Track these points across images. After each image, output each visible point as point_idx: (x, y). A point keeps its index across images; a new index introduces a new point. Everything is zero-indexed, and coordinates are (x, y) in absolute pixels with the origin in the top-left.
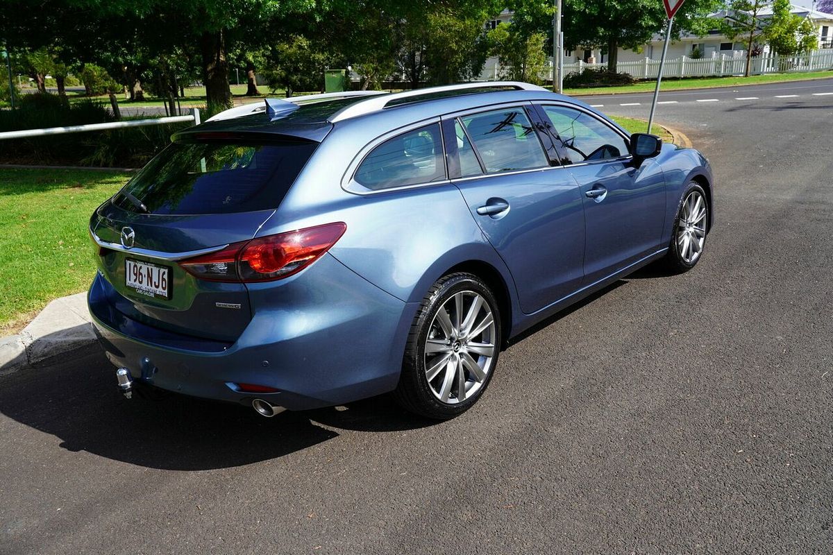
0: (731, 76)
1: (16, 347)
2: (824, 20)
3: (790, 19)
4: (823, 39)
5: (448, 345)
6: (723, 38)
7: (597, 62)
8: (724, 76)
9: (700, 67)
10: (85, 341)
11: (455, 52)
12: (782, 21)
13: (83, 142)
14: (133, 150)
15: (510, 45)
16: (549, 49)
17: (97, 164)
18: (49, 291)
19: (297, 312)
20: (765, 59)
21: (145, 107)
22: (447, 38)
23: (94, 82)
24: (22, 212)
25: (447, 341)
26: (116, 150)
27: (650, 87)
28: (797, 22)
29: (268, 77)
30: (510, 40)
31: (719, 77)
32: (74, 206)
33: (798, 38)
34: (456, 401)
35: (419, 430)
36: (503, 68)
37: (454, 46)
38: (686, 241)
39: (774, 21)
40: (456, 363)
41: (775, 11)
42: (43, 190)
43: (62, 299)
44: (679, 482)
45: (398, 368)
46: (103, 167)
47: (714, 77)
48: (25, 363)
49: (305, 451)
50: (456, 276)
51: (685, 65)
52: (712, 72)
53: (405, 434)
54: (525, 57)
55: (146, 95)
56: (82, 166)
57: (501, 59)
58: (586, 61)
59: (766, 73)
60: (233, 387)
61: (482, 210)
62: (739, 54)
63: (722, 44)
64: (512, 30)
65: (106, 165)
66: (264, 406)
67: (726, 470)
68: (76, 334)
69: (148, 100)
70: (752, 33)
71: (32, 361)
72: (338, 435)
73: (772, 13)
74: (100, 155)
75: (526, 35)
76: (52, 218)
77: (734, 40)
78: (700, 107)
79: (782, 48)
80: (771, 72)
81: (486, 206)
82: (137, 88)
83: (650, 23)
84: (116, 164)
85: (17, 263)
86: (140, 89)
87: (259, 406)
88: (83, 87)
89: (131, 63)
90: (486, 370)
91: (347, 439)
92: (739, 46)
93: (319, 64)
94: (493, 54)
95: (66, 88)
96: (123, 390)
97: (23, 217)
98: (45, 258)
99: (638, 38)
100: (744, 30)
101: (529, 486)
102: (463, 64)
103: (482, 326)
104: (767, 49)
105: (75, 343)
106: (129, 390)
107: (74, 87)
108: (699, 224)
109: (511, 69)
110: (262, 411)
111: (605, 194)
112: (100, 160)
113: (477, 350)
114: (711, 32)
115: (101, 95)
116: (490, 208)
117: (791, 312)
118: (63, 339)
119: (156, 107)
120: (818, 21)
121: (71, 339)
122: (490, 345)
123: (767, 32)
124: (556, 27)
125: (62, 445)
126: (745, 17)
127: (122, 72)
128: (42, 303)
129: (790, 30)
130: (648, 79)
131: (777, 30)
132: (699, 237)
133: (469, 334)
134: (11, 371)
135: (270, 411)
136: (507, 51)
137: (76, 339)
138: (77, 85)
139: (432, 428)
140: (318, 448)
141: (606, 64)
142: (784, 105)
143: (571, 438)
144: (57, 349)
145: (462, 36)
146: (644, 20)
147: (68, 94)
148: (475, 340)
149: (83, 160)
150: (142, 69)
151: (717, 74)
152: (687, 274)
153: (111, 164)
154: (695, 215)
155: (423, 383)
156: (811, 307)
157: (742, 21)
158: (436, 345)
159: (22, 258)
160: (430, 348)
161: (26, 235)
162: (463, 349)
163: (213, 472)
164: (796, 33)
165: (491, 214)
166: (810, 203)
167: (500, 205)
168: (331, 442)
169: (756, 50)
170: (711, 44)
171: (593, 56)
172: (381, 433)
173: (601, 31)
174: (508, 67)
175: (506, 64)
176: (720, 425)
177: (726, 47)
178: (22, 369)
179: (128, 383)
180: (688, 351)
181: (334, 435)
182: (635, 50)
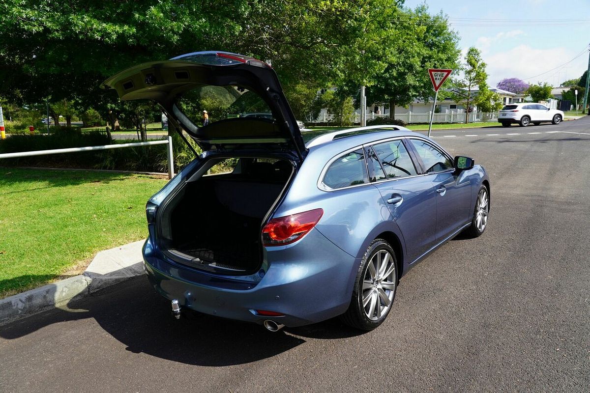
0: (457, 123)
1: (82, 283)
2: (504, 94)
3: (488, 93)
4: (504, 104)
5: (372, 284)
6: (453, 102)
7: (381, 113)
8: (453, 123)
9: (440, 117)
10: (123, 278)
11: (304, 106)
12: (484, 94)
13: (96, 155)
14: (127, 160)
15: (334, 103)
16: (357, 105)
17: (105, 168)
18: (94, 247)
19: (293, 265)
20: (475, 114)
21: (122, 134)
22: (299, 98)
23: (88, 120)
24: (68, 197)
25: (372, 281)
26: (116, 160)
27: (426, 127)
28: (492, 95)
29: (194, 118)
30: (333, 100)
31: (450, 123)
32: (98, 193)
33: (492, 103)
34: (376, 318)
35: (355, 337)
36: (329, 116)
37: (303, 103)
38: (479, 218)
39: (480, 94)
40: (376, 294)
41: (480, 88)
42: (78, 184)
43: (104, 252)
44: (529, 371)
45: (350, 299)
46: (109, 169)
47: (448, 123)
48: (87, 293)
49: (287, 352)
50: (377, 241)
51: (431, 116)
52: (446, 121)
53: (347, 340)
54: (342, 110)
55: (121, 128)
56: (95, 169)
57: (329, 111)
58: (375, 112)
59: (476, 122)
60: (253, 312)
61: (390, 201)
62: (460, 111)
63: (451, 105)
64: (336, 94)
65: (110, 169)
66: (271, 324)
67: (554, 362)
68: (116, 274)
69: (122, 131)
70: (468, 100)
71: (91, 292)
72: (305, 341)
73: (478, 89)
74: (107, 163)
75: (343, 99)
76: (86, 200)
77: (459, 103)
78: (447, 140)
79: (484, 108)
80: (478, 121)
81: (392, 198)
82: (117, 124)
83: (414, 93)
84: (116, 168)
85: (70, 228)
86: (118, 125)
87: (268, 325)
88: (81, 122)
89: (115, 109)
90: (390, 299)
91: (311, 344)
92: (461, 107)
93: (224, 111)
94: (324, 107)
95: (72, 123)
96: (176, 313)
97: (69, 201)
98: (87, 226)
99: (406, 101)
100: (464, 98)
101: (437, 374)
102: (308, 113)
103: (389, 271)
104: (475, 109)
105: (116, 280)
106: (179, 314)
107: (75, 122)
108: (484, 208)
109: (334, 116)
110: (269, 328)
111: (445, 191)
112: (107, 166)
113: (385, 286)
114: (446, 99)
115: (92, 127)
116: (394, 199)
117: (550, 261)
118: (109, 278)
119: (128, 134)
120: (501, 94)
121: (114, 277)
122: (392, 283)
123: (476, 100)
124: (362, 94)
125: (127, 349)
126: (464, 91)
127: (108, 114)
128: (92, 255)
129: (488, 99)
130: (411, 124)
131: (482, 99)
132: (485, 216)
133: (382, 276)
134: (78, 298)
135: (275, 327)
136: (331, 106)
137: (117, 277)
138: (77, 121)
139: (362, 336)
140: (295, 350)
141: (388, 114)
142: (502, 140)
143: (452, 341)
144: (105, 283)
145: (307, 97)
146: (411, 92)
147: (72, 126)
148: (385, 280)
149: (97, 165)
150: (119, 112)
151: (449, 122)
152: (479, 238)
153: (113, 168)
154: (483, 203)
155: (361, 308)
156: (560, 258)
157: (462, 93)
158: (367, 284)
159: (73, 225)
160: (365, 287)
161: (73, 211)
162: (380, 286)
163: (232, 367)
164: (491, 101)
165: (394, 203)
166: (532, 196)
167: (397, 198)
168: (301, 346)
169: (470, 109)
170: (445, 105)
171: (379, 110)
172: (332, 340)
173: (386, 97)
174: (333, 115)
175: (331, 113)
176: (538, 332)
177: (453, 107)
178: (85, 296)
179: (178, 310)
180: (500, 286)
181: (303, 341)
182: (404, 107)
